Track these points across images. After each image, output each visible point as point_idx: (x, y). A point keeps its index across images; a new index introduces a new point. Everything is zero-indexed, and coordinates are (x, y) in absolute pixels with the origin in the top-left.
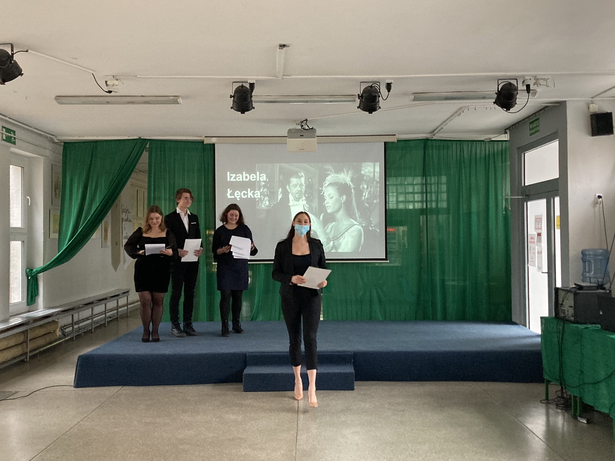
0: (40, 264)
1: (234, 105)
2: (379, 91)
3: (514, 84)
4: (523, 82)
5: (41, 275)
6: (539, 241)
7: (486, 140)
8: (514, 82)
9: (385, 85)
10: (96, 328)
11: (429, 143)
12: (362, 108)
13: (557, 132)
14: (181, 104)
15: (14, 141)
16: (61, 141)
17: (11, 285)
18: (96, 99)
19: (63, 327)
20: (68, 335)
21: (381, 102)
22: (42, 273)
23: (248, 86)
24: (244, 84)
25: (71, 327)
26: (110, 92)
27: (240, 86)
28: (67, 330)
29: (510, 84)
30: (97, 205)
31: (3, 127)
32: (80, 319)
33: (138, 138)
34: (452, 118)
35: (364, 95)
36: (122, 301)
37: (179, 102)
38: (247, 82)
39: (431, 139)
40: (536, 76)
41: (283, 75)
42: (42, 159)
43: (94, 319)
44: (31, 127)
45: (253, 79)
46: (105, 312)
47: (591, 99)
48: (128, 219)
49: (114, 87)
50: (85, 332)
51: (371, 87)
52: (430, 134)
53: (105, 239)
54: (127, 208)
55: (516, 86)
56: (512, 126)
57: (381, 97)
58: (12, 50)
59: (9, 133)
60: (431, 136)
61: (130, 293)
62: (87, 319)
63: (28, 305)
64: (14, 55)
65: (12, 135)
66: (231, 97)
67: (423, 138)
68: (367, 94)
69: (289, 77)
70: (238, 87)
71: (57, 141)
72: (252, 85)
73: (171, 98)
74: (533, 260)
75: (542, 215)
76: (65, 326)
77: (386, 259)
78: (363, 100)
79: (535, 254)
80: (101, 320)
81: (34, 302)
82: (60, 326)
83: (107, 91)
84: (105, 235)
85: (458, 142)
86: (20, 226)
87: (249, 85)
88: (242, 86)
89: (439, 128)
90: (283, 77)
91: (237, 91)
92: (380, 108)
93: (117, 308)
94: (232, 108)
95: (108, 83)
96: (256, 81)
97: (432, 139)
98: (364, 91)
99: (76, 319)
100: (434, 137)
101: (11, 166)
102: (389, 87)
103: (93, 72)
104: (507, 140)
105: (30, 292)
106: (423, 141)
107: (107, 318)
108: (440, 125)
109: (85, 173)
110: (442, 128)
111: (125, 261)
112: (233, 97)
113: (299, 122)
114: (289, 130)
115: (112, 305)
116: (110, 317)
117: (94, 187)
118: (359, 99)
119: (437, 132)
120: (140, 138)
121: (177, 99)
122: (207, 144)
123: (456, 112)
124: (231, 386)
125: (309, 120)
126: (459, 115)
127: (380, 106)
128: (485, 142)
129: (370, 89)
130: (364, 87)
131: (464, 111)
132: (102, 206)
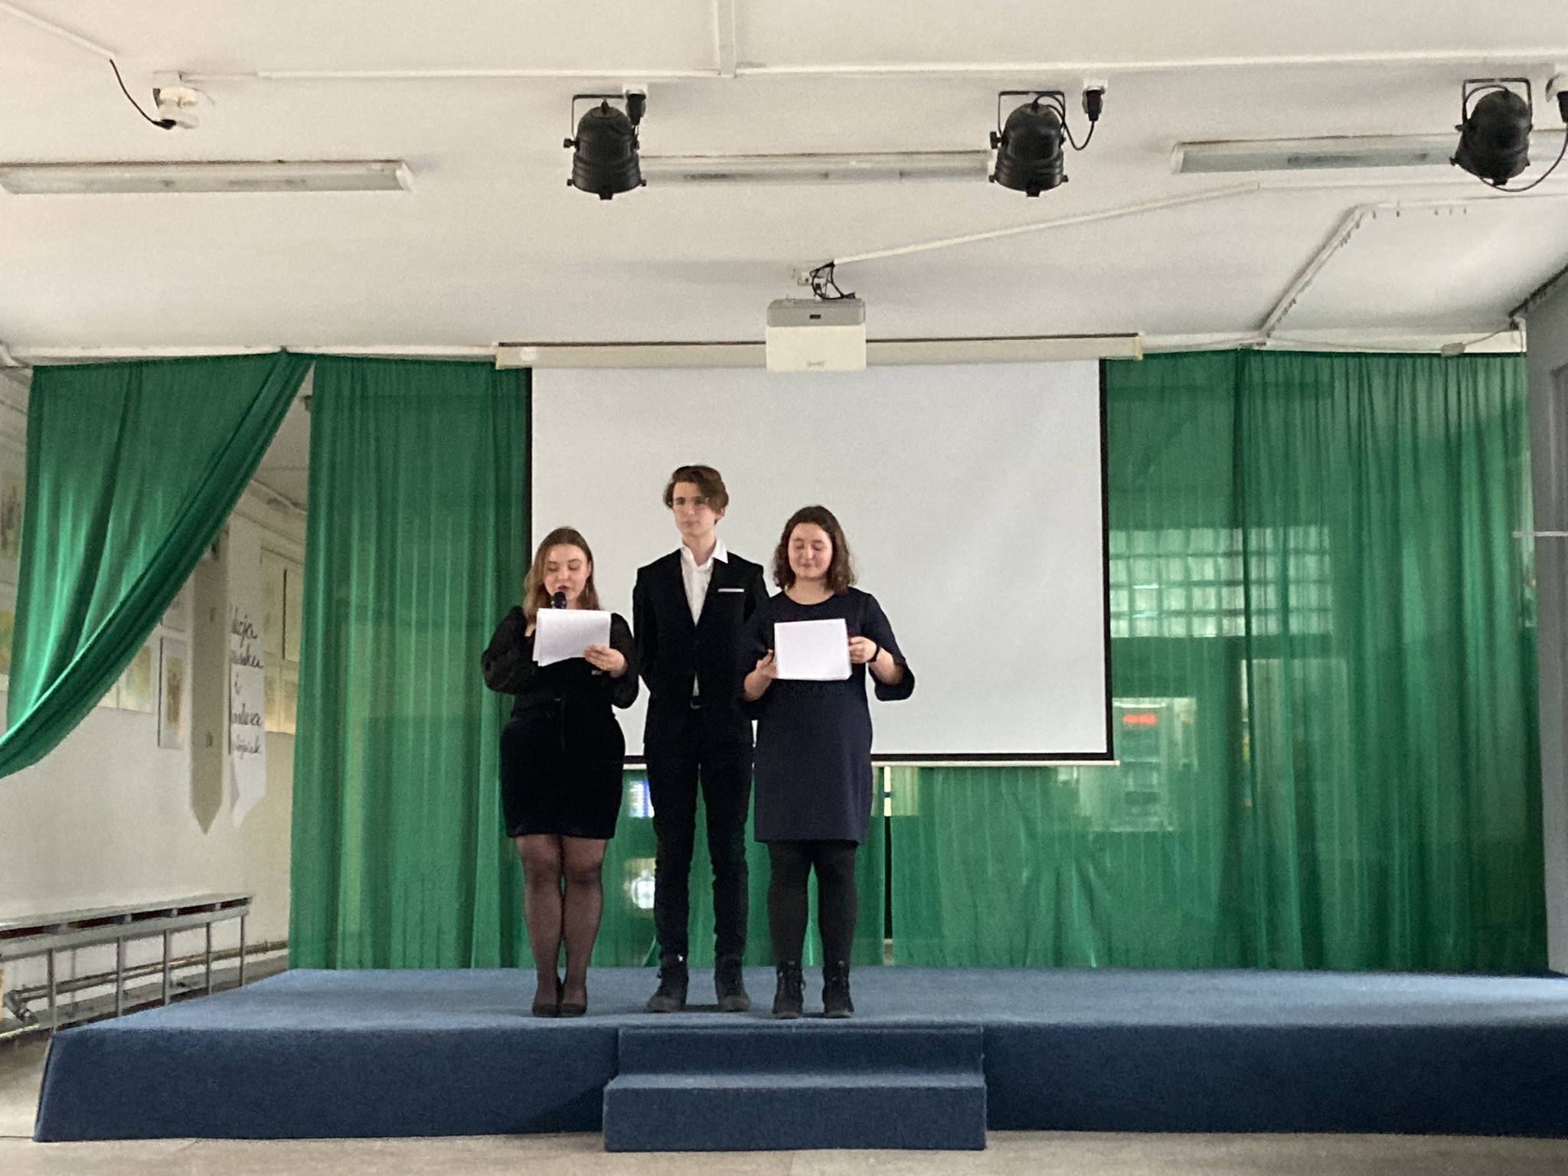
1: (580, 172)
2: (1061, 121)
3: (1516, 96)
4: (1549, 85)
7: (1446, 354)
8: (1519, 90)
9: (1080, 99)
11: (1254, 363)
12: (1003, 177)
14: (407, 189)
16: (26, 366)
19: (18, 992)
20: (33, 1019)
21: (1070, 161)
23: (622, 107)
24: (611, 103)
25: (45, 1000)
26: (168, 124)
27: (597, 109)
28: (33, 1006)
29: (1506, 94)
30: (140, 572)
32: (79, 975)
33: (277, 350)
34: (1324, 256)
35: (1012, 134)
36: (225, 933)
37: (401, 184)
38: (617, 93)
39: (1259, 351)
41: (741, 64)
43: (129, 985)
45: (639, 80)
46: (165, 967)
48: (248, 657)
49: (183, 109)
51: (1035, 106)
52: (1255, 333)
53: (169, 720)
54: (249, 621)
55: (1527, 101)
56: (1534, 295)
57: (1067, 143)
60: (1260, 340)
61: (250, 907)
62: (102, 979)
67: (1234, 345)
68: (1021, 130)
69: (759, 71)
70: (592, 112)
71: (11, 363)
72: (636, 102)
73: (377, 167)
76: (26, 991)
77: (1109, 755)
78: (1009, 151)
80: (150, 988)
83: (159, 120)
84: (169, 707)
85: (1351, 362)
87: (625, 101)
88: (605, 107)
89: (1285, 304)
90: (739, 71)
91: (586, 125)
92: (1065, 179)
93: (209, 957)
94: (569, 183)
95: (162, 96)
96: (651, 86)
97: (1264, 348)
98: (1012, 124)
99: (62, 973)
100: (1268, 344)
102: (1093, 102)
103: (111, 55)
104: (1518, 350)
106: (1231, 357)
107: (171, 985)
108: (1286, 292)
109: (100, 471)
110: (1294, 301)
111: (235, 797)
112: (576, 143)
113: (806, 275)
114: (773, 303)
115: (187, 943)
116: (182, 985)
117: (128, 517)
118: (994, 147)
119: (1279, 319)
120: (284, 350)
121: (394, 171)
122: (508, 371)
123: (1334, 232)
124: (564, 1139)
125: (839, 265)
126: (1345, 240)
127: (1065, 173)
128: (1443, 361)
129: (1032, 114)
130: (1011, 105)
131: (1362, 224)
132: (151, 579)
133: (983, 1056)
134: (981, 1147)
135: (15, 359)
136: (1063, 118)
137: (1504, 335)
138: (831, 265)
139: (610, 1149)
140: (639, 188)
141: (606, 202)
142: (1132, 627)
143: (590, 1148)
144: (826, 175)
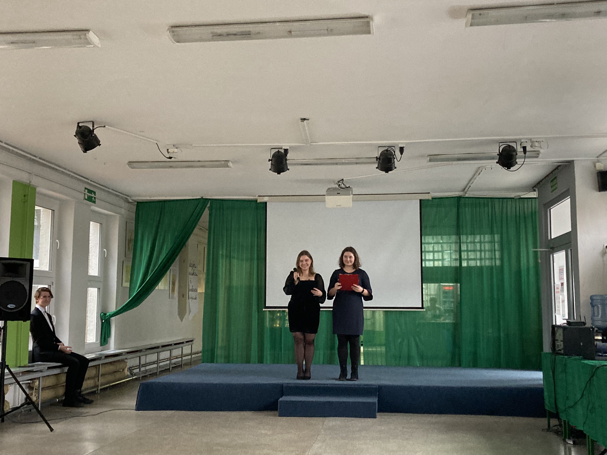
0: (113, 308)
1: (272, 167)
2: (394, 154)
3: (513, 147)
4: (521, 144)
5: (113, 318)
6: (562, 290)
7: (516, 198)
8: (513, 145)
9: (399, 149)
10: (162, 372)
11: (463, 200)
12: (379, 168)
13: (568, 190)
14: (231, 167)
15: (94, 200)
16: (135, 201)
17: (87, 327)
18: (161, 164)
19: (131, 367)
20: (135, 375)
21: (397, 163)
22: (114, 317)
23: (283, 151)
24: (280, 150)
25: (138, 369)
26: (170, 158)
28: (135, 371)
29: (509, 146)
30: (164, 257)
31: (86, 188)
32: (147, 362)
33: (200, 197)
34: (475, 177)
35: (381, 157)
36: (187, 349)
37: (229, 166)
38: (282, 148)
39: (464, 197)
40: (531, 139)
41: (311, 143)
42: (118, 216)
43: (161, 364)
44: (109, 188)
45: (287, 146)
46: (170, 359)
47: (597, 158)
48: (194, 273)
49: (174, 154)
50: (150, 374)
51: (387, 150)
52: (462, 193)
53: (172, 291)
54: (194, 263)
55: (516, 148)
56: (537, 184)
57: (395, 160)
58: (93, 126)
59: (90, 193)
61: (194, 342)
62: (154, 363)
63: (101, 345)
64: (95, 130)
65: (93, 195)
67: (457, 196)
68: (383, 157)
69: (316, 144)
70: (275, 153)
71: (131, 201)
72: (286, 151)
73: (223, 162)
74: (559, 309)
75: (563, 266)
76: (133, 367)
77: (422, 308)
78: (381, 161)
79: (560, 303)
80: (166, 365)
81: (106, 343)
82: (128, 367)
83: (168, 157)
84: (172, 287)
86: (97, 275)
87: (283, 150)
88: (278, 151)
89: (468, 187)
90: (311, 144)
91: (273, 156)
92: (396, 168)
93: (182, 356)
94: (270, 170)
95: (169, 151)
96: (290, 147)
97: (465, 196)
98: (381, 155)
99: (143, 362)
100: (466, 195)
101: (91, 223)
102: (402, 150)
103: (156, 142)
104: (536, 197)
105: (103, 333)
106: (456, 199)
107: (172, 364)
108: (468, 184)
109: (154, 229)
110: (470, 186)
111: (190, 312)
112: (271, 160)
113: (336, 182)
114: (327, 189)
115: (176, 352)
116: (175, 364)
117: (161, 241)
118: (377, 160)
119: (467, 190)
120: (202, 198)
121: (227, 163)
122: (261, 203)
123: (477, 171)
124: (269, 413)
125: (345, 180)
126: (479, 174)
127: (395, 166)
128: (515, 200)
129: (386, 152)
130: (381, 150)
131: (483, 171)
132: (167, 258)
133: (378, 393)
134: (375, 417)
135: (132, 200)
136: (394, 152)
137: (532, 193)
138: (343, 180)
139: (280, 416)
140: (288, 171)
141: (279, 175)
142: (442, 263)
143: (275, 415)
144: (337, 164)
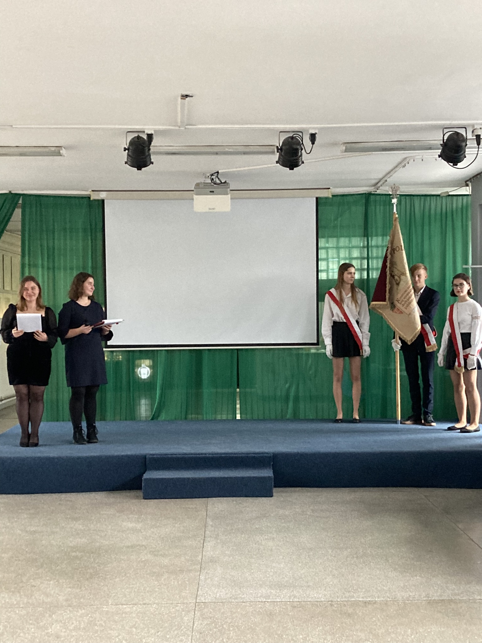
1: (129, 160)
3: (462, 135)
4: (473, 132)
7: (442, 195)
8: (462, 132)
9: (308, 136)
11: (372, 198)
12: (281, 163)
14: (64, 156)
21: (304, 156)
23: (145, 137)
24: (141, 135)
27: (135, 137)
29: (457, 134)
33: (7, 192)
34: (397, 169)
35: (284, 147)
37: (61, 153)
38: (144, 132)
39: (374, 194)
41: (187, 125)
45: (151, 129)
51: (292, 138)
52: (373, 187)
55: (465, 136)
57: (303, 151)
60: (374, 190)
66: (125, 149)
67: (364, 192)
68: (287, 147)
69: (193, 127)
72: (150, 136)
73: (53, 148)
77: (317, 344)
78: (283, 153)
85: (407, 197)
87: (146, 135)
88: (138, 137)
89: (383, 181)
90: (186, 127)
91: (132, 143)
92: (303, 163)
94: (126, 163)
96: (155, 131)
97: (376, 193)
98: (284, 144)
100: (378, 191)
102: (313, 137)
104: (468, 194)
106: (364, 195)
108: (384, 177)
110: (386, 181)
112: (128, 149)
113: (209, 175)
114: (196, 183)
118: (278, 152)
119: (381, 185)
120: (10, 193)
121: (59, 150)
122: (95, 200)
123: (400, 163)
124: (128, 494)
125: (220, 172)
126: (404, 166)
127: (303, 161)
128: (441, 197)
129: (291, 140)
130: (283, 137)
131: (410, 162)
133: (272, 464)
134: (272, 496)
136: (302, 141)
137: (465, 188)
138: (218, 172)
140: (151, 165)
141: (139, 171)
143: (137, 497)
144: (217, 153)
